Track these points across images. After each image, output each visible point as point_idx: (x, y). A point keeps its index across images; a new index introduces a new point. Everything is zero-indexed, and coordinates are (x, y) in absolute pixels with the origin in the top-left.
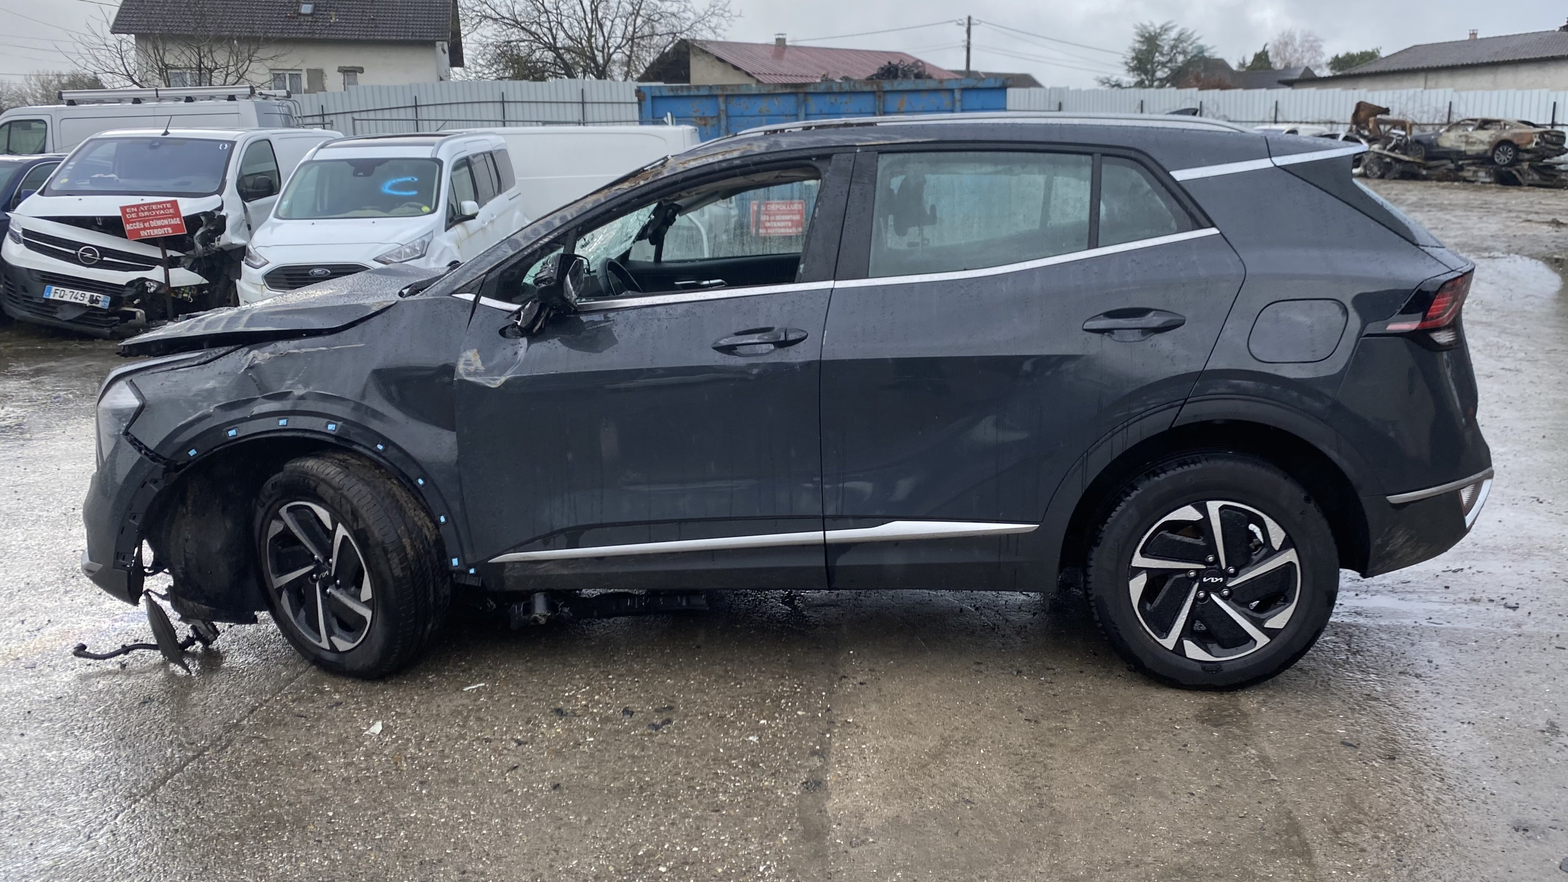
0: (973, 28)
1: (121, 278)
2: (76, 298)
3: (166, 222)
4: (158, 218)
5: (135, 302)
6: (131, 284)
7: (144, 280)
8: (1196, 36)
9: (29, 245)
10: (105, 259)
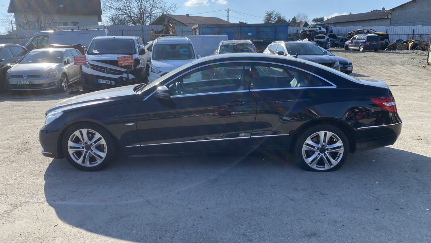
0: (229, 11)
1: (116, 77)
2: (107, 82)
3: (129, 61)
4: (127, 60)
5: (120, 83)
6: (119, 78)
7: (122, 77)
8: (281, 14)
9: (92, 68)
10: (112, 72)
